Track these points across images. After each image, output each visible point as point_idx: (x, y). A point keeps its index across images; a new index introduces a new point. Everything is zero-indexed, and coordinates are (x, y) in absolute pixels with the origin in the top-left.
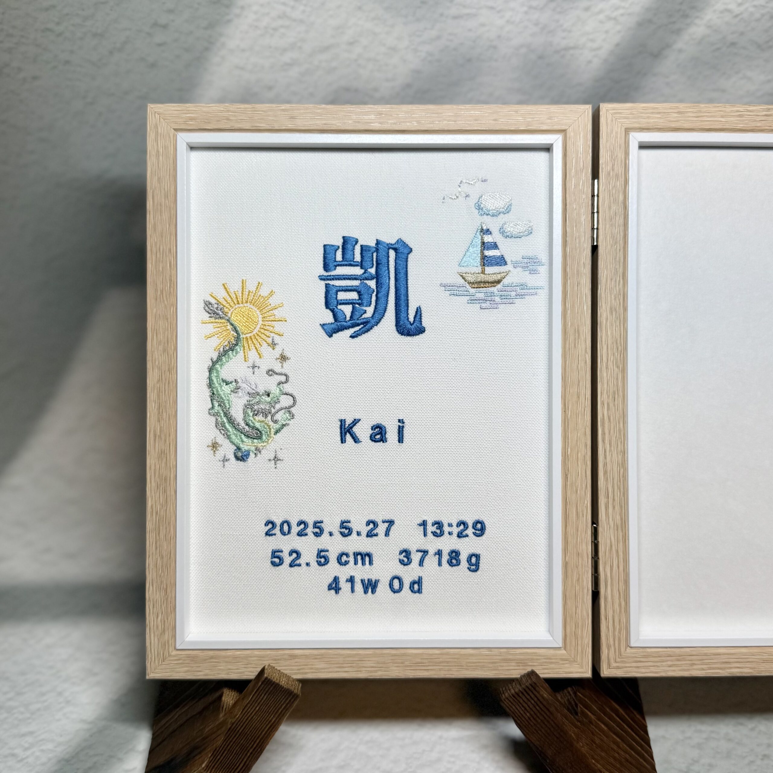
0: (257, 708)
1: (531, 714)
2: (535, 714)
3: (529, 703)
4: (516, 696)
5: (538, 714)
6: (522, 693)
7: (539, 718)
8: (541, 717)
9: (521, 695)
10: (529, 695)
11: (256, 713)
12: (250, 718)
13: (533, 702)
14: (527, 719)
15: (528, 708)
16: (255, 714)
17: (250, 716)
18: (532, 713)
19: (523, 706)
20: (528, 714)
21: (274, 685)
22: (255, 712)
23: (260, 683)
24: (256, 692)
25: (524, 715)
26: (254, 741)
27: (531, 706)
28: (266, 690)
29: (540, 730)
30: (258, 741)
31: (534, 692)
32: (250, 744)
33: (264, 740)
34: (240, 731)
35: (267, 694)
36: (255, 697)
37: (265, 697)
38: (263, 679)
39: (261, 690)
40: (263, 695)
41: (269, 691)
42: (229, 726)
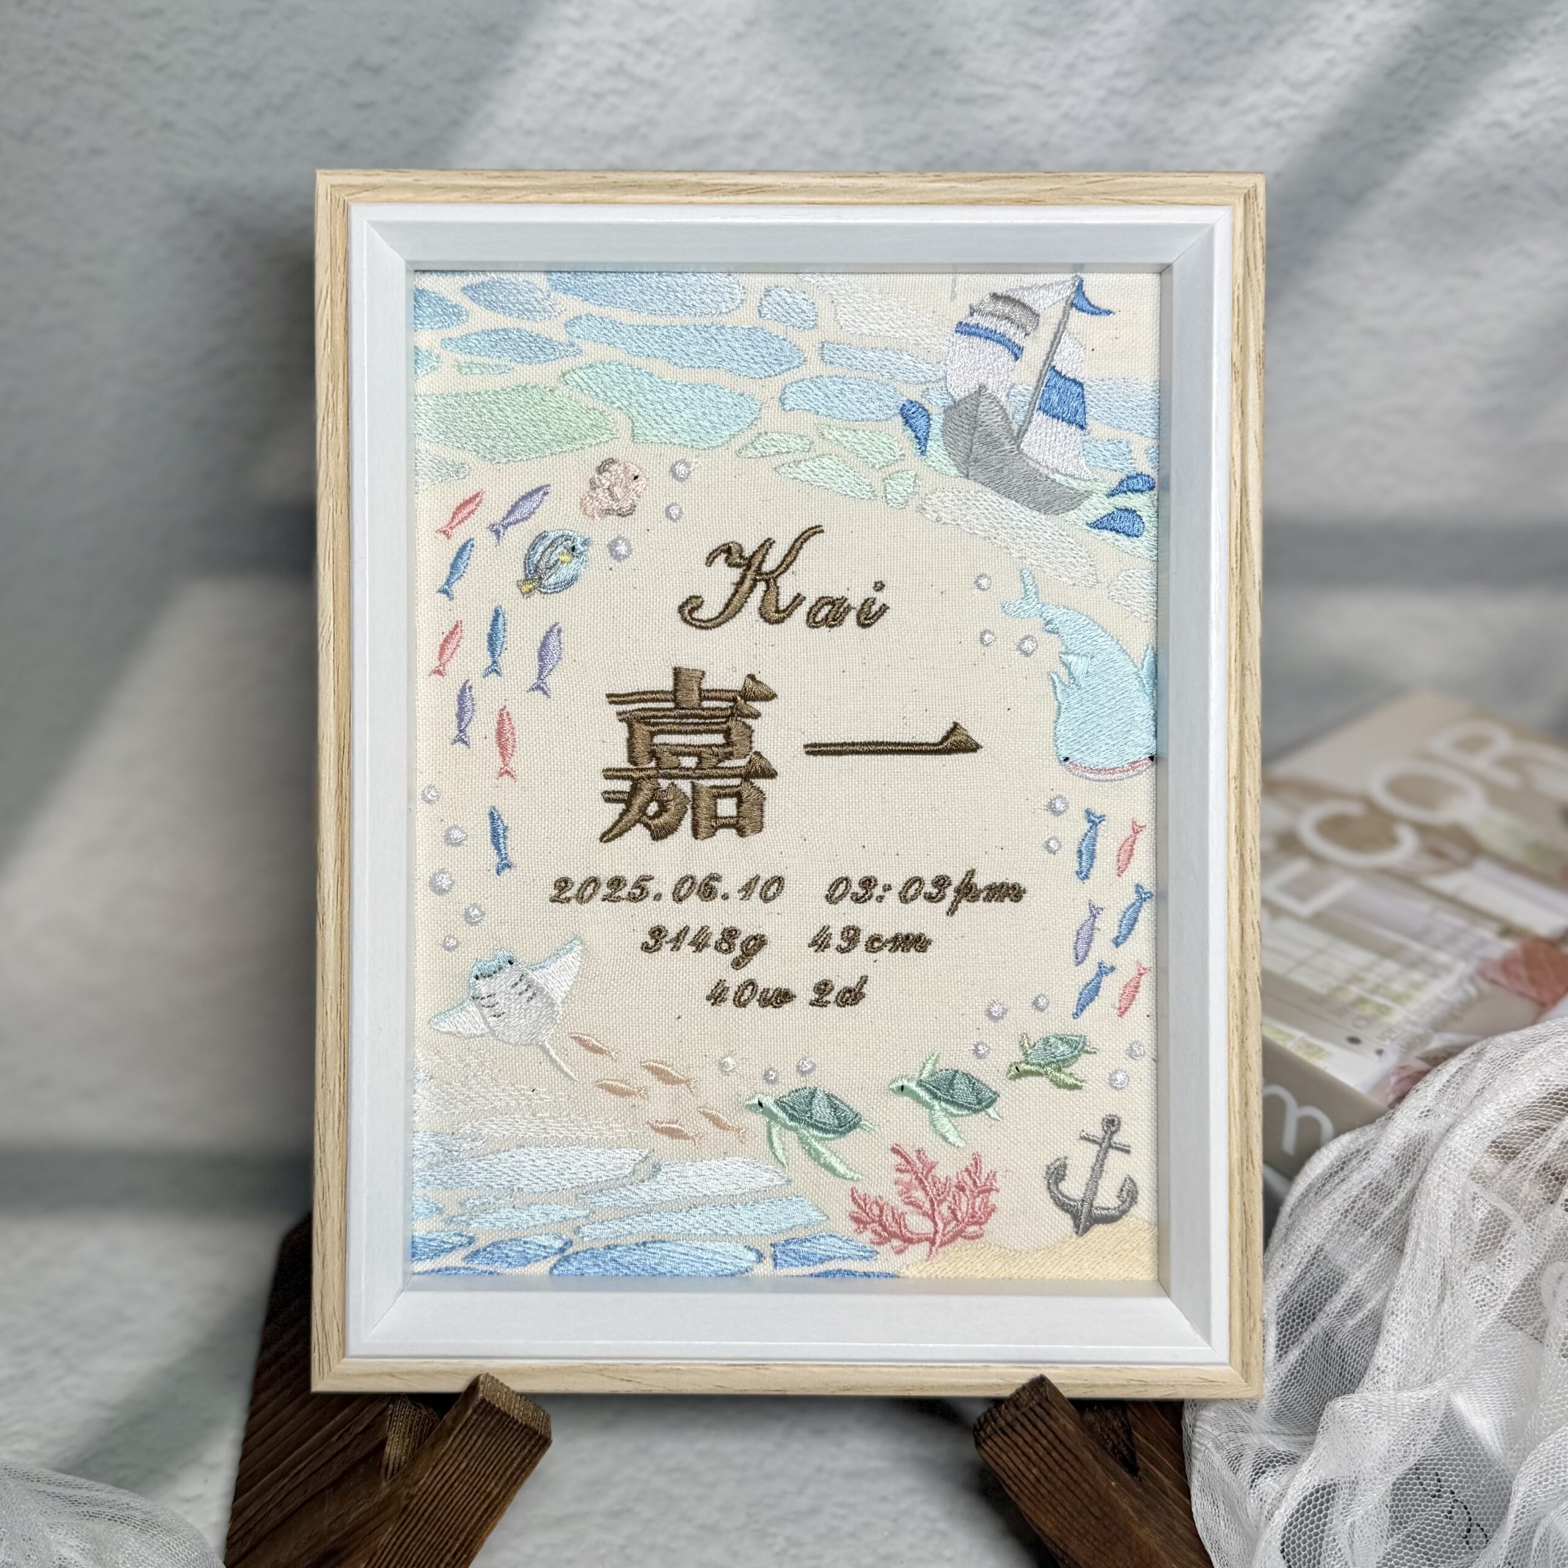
0: (463, 1466)
1: (1041, 1472)
2: (1050, 1469)
3: (1038, 1445)
4: (1009, 1431)
5: (1057, 1469)
6: (1022, 1425)
7: (1058, 1478)
8: (1063, 1475)
9: (1018, 1428)
10: (1035, 1426)
11: (458, 1477)
12: (447, 1487)
13: (1045, 1442)
14: (1033, 1480)
15: (1034, 1457)
16: (457, 1479)
17: (446, 1482)
18: (1043, 1467)
19: (1024, 1453)
20: (1035, 1471)
21: (497, 1417)
22: (457, 1473)
23: (470, 1412)
24: (460, 1432)
25: (1027, 1473)
26: (455, 1537)
27: (1041, 1452)
28: (483, 1425)
29: (1062, 1505)
30: (462, 1538)
31: (1047, 1419)
32: (447, 1543)
33: (475, 1536)
34: (427, 1515)
35: (484, 1435)
36: (458, 1441)
37: (480, 1442)
38: (476, 1403)
39: (472, 1426)
40: (475, 1437)
41: (488, 1429)
42: (404, 1503)
